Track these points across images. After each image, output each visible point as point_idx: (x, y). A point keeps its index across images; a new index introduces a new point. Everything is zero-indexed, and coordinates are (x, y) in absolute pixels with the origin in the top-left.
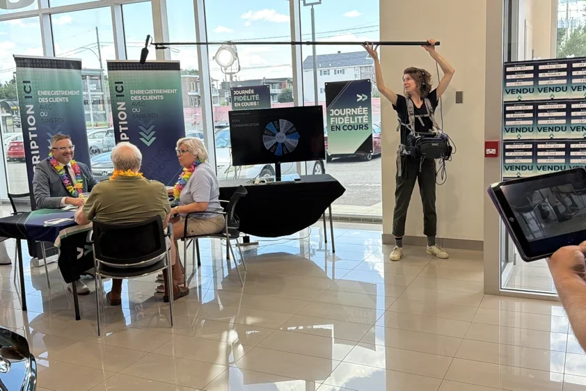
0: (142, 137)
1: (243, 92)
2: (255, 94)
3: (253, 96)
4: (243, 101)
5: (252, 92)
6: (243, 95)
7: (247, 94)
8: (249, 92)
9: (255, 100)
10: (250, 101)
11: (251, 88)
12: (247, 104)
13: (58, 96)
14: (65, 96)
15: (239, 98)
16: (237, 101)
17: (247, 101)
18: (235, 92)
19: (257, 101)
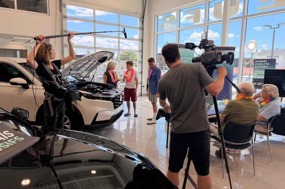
0: (214, 78)
1: (260, 61)
2: (267, 62)
3: (266, 63)
4: (260, 65)
5: (266, 61)
6: (260, 63)
7: (262, 62)
8: (264, 61)
9: (267, 65)
10: (264, 66)
11: (265, 60)
12: (262, 67)
13: (185, 60)
14: (187, 60)
15: (258, 64)
16: (256, 65)
17: (262, 66)
18: (256, 61)
19: (267, 66)
